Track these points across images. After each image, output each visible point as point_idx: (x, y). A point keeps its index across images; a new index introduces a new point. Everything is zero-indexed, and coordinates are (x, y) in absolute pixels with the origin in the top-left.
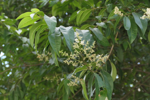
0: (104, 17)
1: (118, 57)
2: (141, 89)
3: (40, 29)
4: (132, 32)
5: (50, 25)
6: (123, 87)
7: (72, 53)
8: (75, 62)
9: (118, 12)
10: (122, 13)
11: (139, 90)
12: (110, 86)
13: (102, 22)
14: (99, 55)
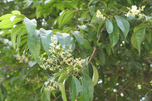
0: (86, 19)
1: (100, 61)
2: (124, 94)
3: (21, 31)
4: (114, 36)
5: (29, 28)
6: (105, 92)
7: (49, 57)
8: (52, 67)
9: (100, 15)
10: (104, 16)
11: (122, 95)
12: (88, 91)
13: (84, 24)
14: (77, 59)
